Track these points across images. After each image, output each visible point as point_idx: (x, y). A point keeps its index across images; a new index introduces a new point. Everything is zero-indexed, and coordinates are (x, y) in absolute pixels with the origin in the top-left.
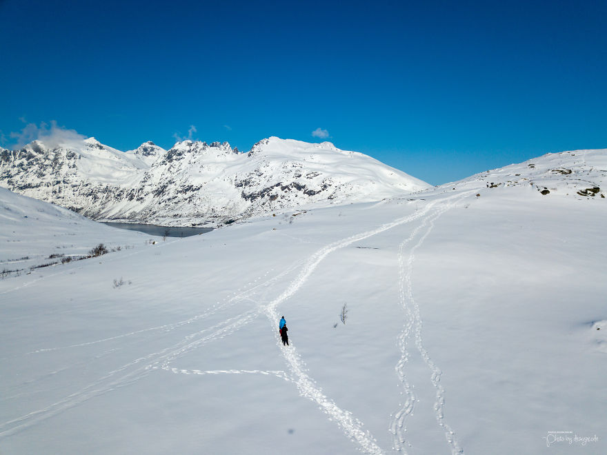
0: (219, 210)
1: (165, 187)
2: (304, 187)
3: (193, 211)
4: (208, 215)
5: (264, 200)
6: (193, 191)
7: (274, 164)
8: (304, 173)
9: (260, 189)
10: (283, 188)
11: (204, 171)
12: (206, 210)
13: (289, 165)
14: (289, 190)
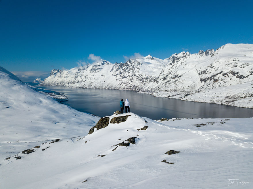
0: (186, 87)
1: (167, 75)
2: (237, 73)
3: (174, 89)
4: (180, 91)
5: (211, 82)
6: (178, 77)
7: (222, 60)
8: (239, 65)
9: (210, 75)
10: (224, 75)
11: (186, 67)
12: (180, 88)
13: (231, 61)
14: (227, 75)
